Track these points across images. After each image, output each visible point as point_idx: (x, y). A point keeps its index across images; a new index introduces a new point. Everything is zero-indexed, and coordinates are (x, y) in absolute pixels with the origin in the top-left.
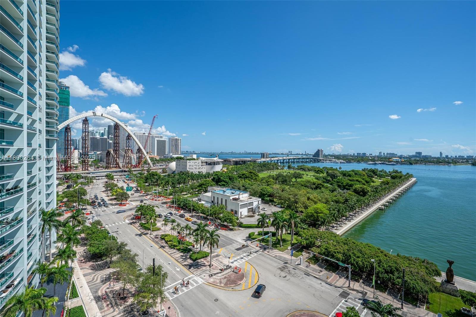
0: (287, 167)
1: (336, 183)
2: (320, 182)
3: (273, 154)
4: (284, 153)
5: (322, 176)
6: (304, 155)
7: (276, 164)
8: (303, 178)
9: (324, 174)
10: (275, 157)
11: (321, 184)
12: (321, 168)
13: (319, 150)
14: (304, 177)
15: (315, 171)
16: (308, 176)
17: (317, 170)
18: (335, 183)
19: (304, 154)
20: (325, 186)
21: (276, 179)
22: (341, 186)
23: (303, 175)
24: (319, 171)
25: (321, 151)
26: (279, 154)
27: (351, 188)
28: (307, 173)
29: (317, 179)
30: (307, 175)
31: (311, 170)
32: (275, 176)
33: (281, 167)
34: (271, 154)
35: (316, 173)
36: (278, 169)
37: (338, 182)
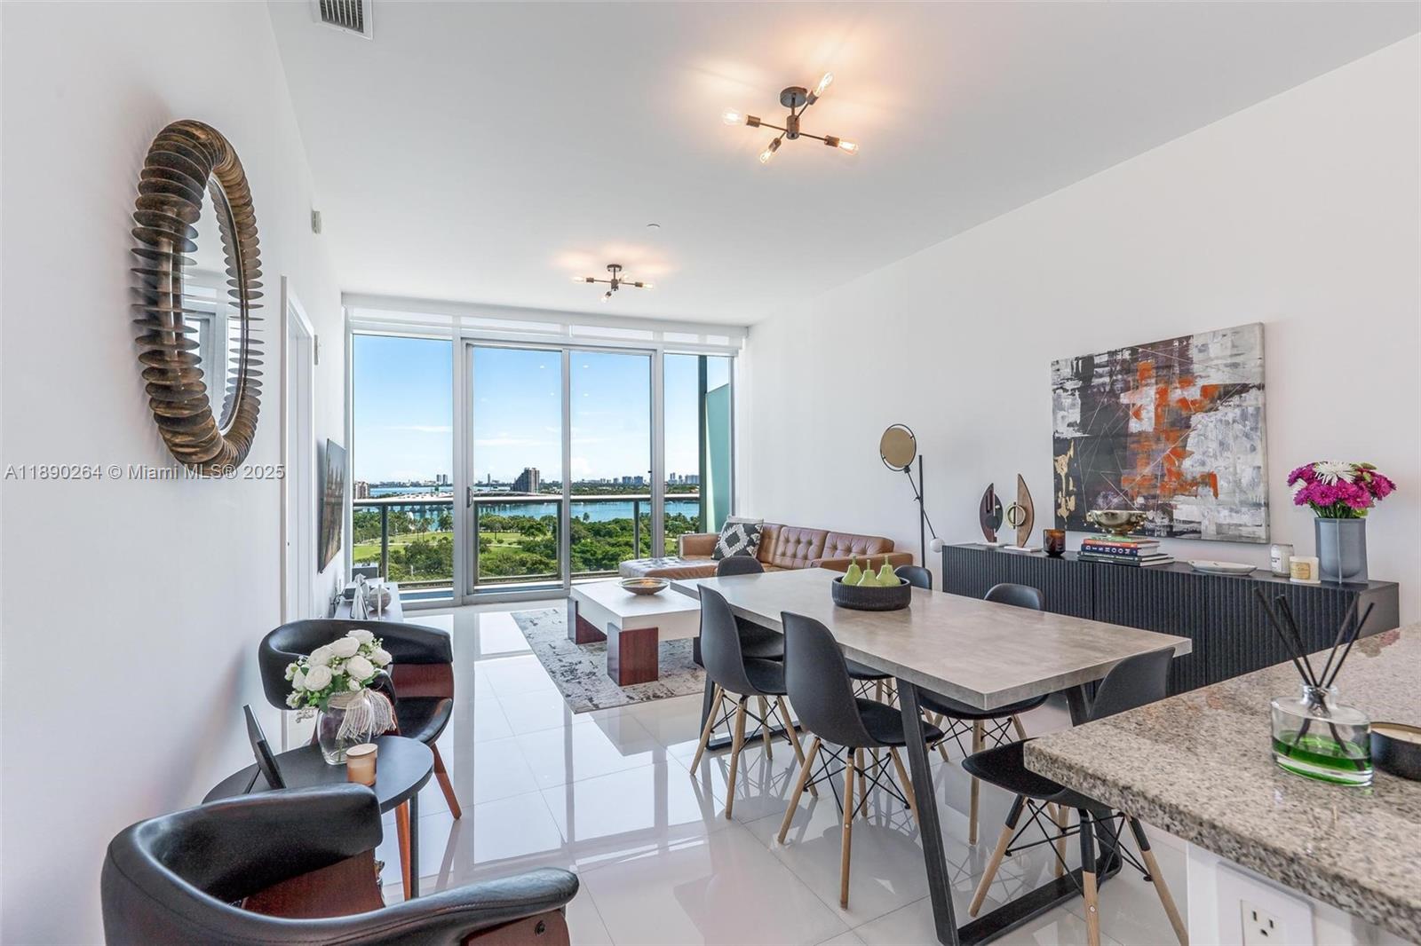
0: (436, 524)
1: (579, 555)
2: (536, 557)
3: (383, 485)
4: (422, 482)
5: (542, 541)
6: (487, 485)
7: (398, 517)
8: (490, 552)
9: (545, 534)
10: (393, 496)
11: (541, 562)
12: (538, 518)
13: (527, 472)
14: (493, 546)
15: (523, 528)
16: (503, 545)
17: (527, 525)
18: (577, 554)
19: (485, 482)
20: (551, 565)
21: (408, 562)
22: (590, 560)
23: (490, 542)
24: (532, 527)
25: (533, 473)
26: (403, 486)
27: (614, 563)
28: (500, 536)
29: (529, 550)
30: (500, 542)
31: (510, 528)
32: (403, 552)
33: (419, 525)
34: (376, 486)
35: (524, 533)
36: (406, 531)
37: (583, 552)
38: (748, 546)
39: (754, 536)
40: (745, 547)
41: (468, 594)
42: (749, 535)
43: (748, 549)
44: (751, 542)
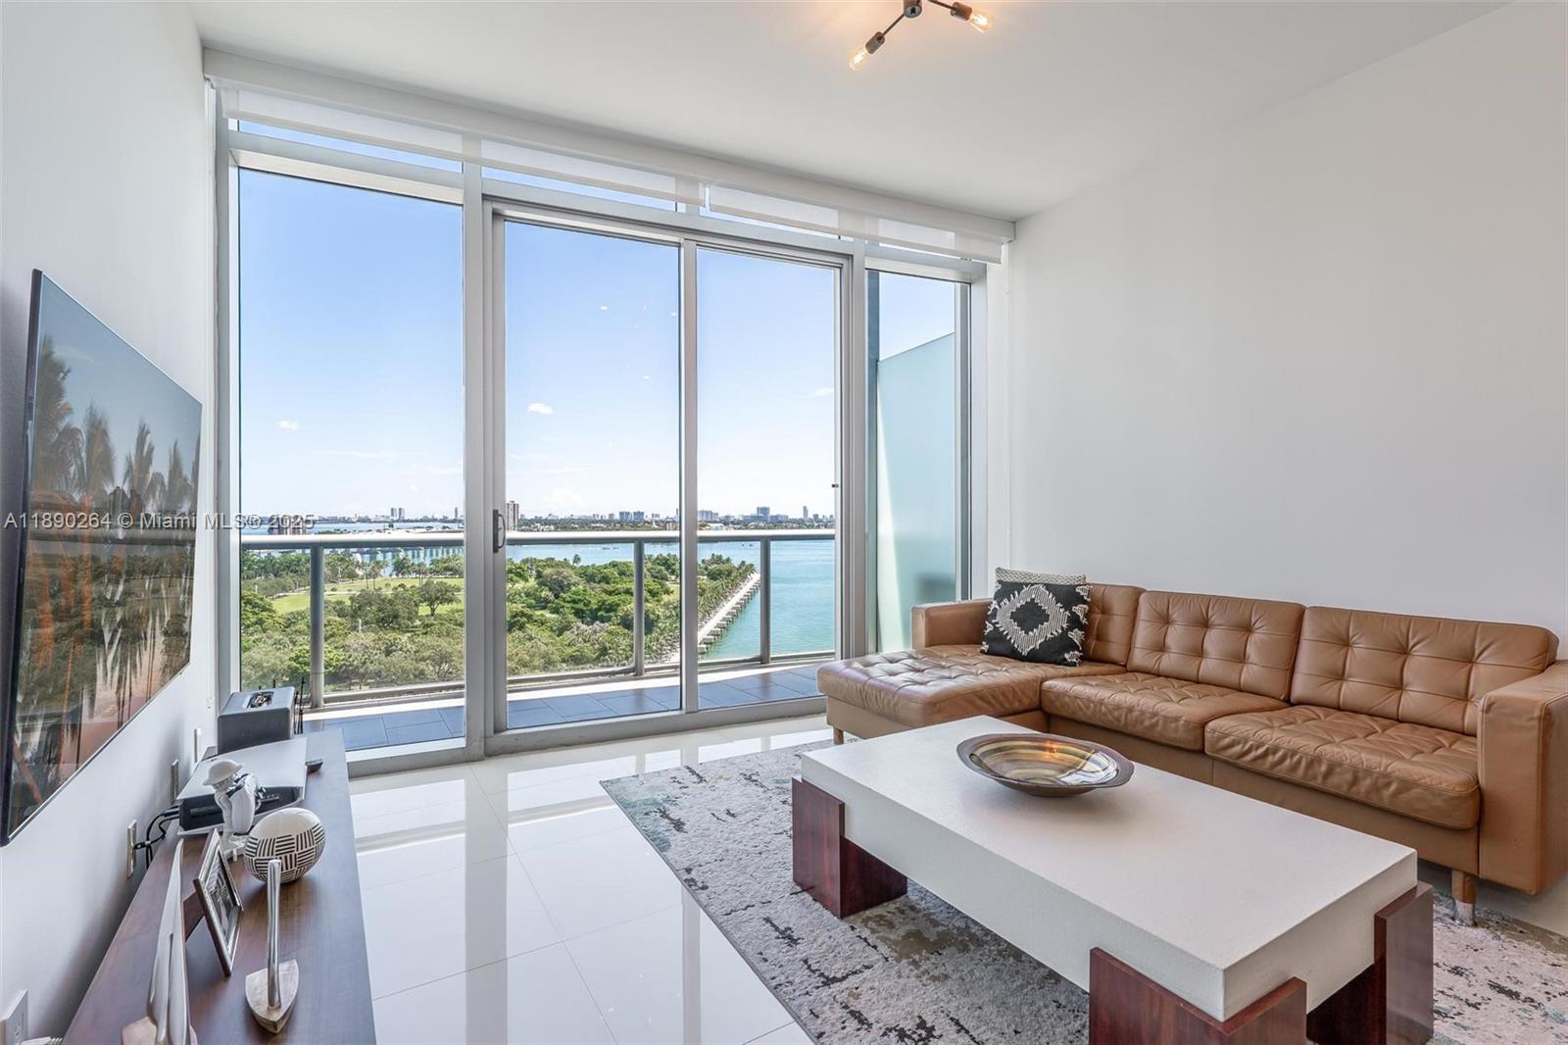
38: (1070, 629)
39: (1079, 610)
40: (1065, 632)
41: (495, 732)
42: (1067, 606)
43: (1071, 634)
44: (1074, 622)
